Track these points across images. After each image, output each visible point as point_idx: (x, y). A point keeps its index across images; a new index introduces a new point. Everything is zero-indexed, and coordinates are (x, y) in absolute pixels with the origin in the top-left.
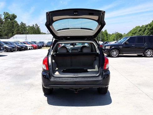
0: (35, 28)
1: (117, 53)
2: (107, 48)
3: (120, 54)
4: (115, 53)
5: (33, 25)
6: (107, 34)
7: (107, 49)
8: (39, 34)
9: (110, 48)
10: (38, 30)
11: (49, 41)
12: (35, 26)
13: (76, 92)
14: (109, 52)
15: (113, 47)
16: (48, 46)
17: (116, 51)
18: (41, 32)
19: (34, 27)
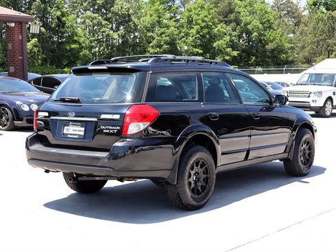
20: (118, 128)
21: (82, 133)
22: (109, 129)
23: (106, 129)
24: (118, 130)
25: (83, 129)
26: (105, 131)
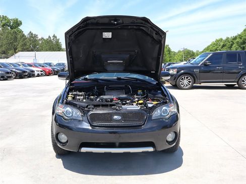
0: (52, 42)
1: (190, 82)
2: (171, 72)
3: (194, 83)
4: (186, 82)
5: (49, 37)
6: (169, 51)
7: (172, 75)
8: (59, 51)
9: (178, 72)
10: (58, 45)
12: (52, 38)
14: (174, 79)
15: (182, 71)
17: (187, 78)
19: (50, 41)
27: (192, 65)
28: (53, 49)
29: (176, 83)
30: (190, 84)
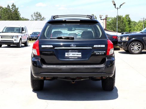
0: (11, 11)
1: (139, 48)
2: (124, 39)
3: (143, 49)
4: (136, 47)
5: (8, 6)
6: (129, 21)
7: (124, 42)
8: (18, 20)
9: (129, 39)
10: (17, 14)
11: (34, 32)
12: (11, 7)
13: (73, 82)
14: (126, 46)
15: (134, 39)
16: (33, 40)
17: (137, 44)
18: (21, 17)
19: (9, 9)
20: (104, 52)
21: (80, 56)
22: (99, 53)
23: (98, 53)
24: (105, 53)
25: (80, 53)
26: (97, 54)
27: (142, 34)
28: (12, 18)
29: (128, 49)
30: (140, 49)
